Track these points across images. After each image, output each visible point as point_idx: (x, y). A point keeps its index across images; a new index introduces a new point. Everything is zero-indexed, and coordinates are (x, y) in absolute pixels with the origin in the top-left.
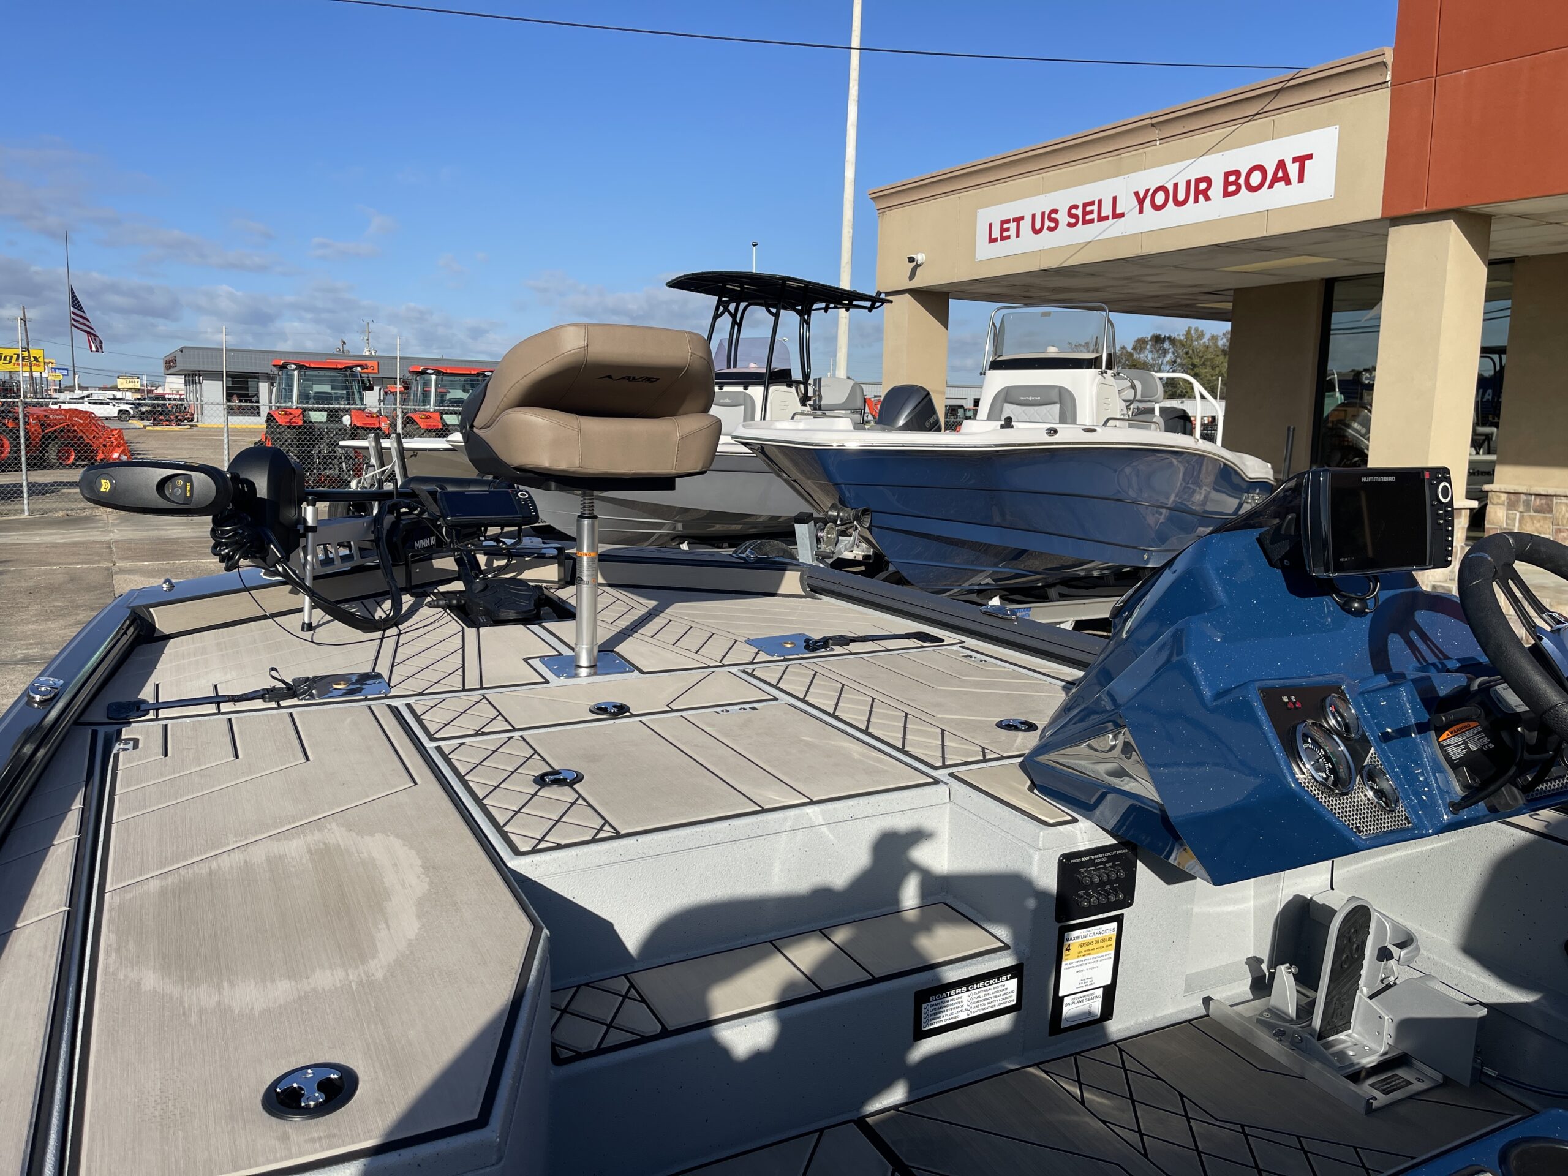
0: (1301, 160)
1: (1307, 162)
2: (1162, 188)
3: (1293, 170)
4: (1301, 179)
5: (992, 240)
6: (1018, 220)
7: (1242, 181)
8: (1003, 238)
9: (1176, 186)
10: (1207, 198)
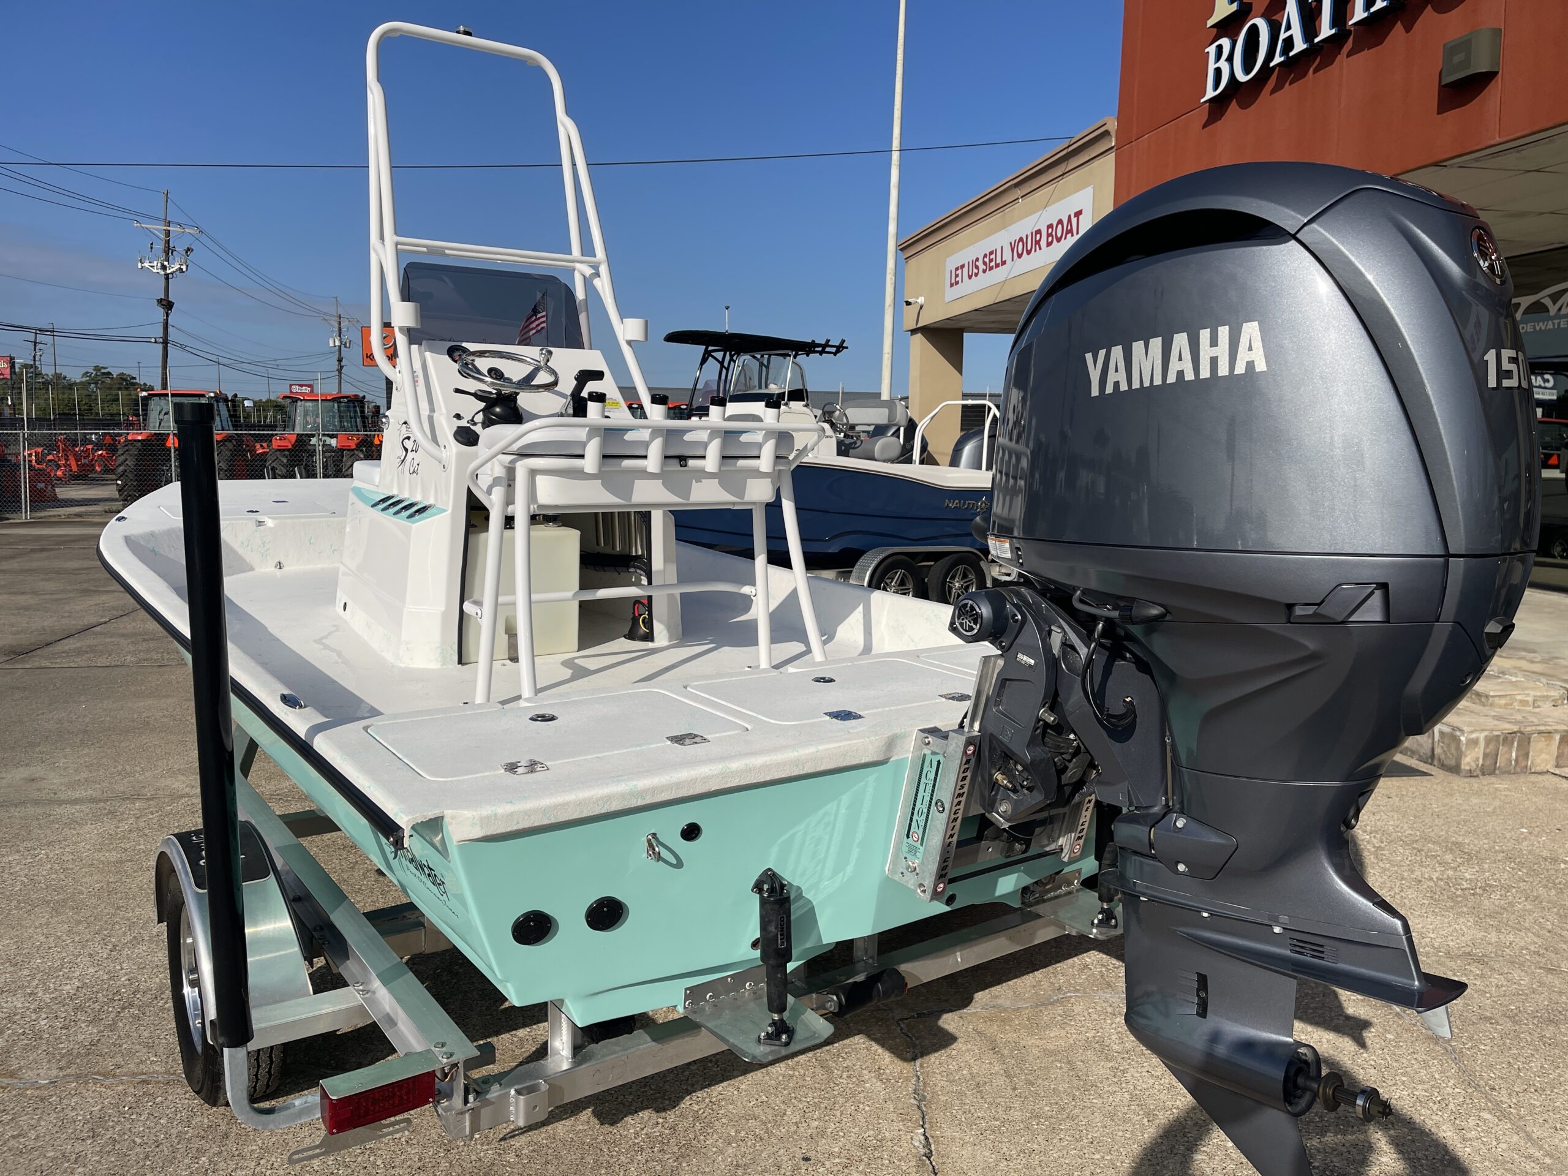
0: (1078, 214)
1: (1080, 217)
2: (1021, 239)
3: (1074, 223)
4: (1077, 231)
5: (952, 285)
6: (963, 266)
7: (1054, 233)
8: (957, 283)
9: (1027, 236)
10: (1040, 249)
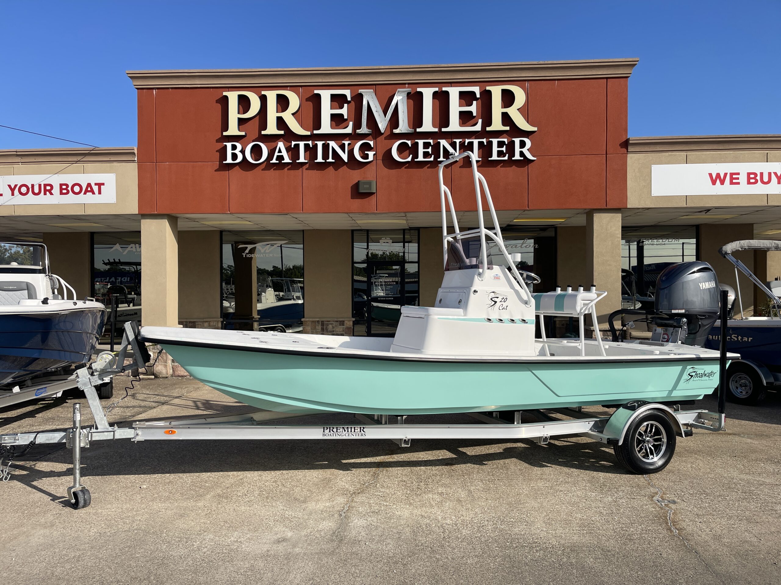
0: (100, 185)
1: (102, 186)
2: (25, 185)
3: (96, 189)
4: (100, 193)
7: (69, 189)
9: (33, 186)
10: (51, 194)
